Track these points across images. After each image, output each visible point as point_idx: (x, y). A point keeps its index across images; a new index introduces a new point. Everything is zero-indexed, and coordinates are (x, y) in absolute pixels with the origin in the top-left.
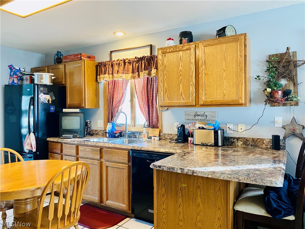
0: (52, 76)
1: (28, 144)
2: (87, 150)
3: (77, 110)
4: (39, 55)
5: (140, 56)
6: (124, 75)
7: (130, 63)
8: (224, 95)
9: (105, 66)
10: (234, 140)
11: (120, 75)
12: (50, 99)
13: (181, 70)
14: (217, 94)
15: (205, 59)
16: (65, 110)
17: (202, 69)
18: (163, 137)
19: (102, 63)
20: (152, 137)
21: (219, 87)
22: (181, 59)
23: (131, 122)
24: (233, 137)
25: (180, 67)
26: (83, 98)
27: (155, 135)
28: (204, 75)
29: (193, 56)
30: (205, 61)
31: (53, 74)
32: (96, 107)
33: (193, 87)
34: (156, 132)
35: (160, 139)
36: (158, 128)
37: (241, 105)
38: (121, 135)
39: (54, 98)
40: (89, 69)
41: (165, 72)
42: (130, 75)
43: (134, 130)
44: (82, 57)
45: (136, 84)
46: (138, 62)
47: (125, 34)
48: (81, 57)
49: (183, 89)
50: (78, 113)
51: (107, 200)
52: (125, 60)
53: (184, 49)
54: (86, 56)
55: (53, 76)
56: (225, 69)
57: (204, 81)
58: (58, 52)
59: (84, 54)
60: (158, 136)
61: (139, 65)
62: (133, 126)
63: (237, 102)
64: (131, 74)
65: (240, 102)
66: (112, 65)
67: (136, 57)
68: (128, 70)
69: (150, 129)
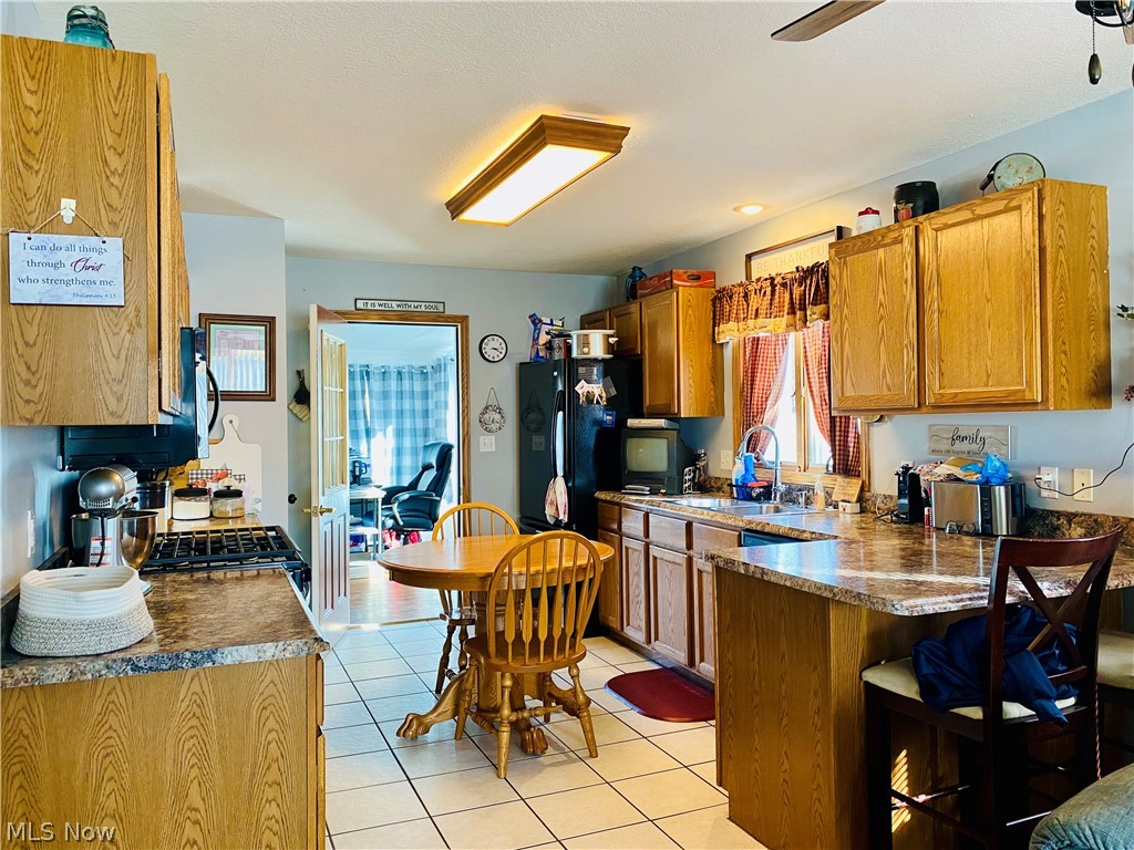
0: (609, 336)
1: (552, 503)
2: (663, 524)
3: (661, 422)
4: (602, 279)
5: (806, 264)
6: (772, 320)
7: (784, 285)
8: (988, 376)
9: (731, 297)
10: (1059, 519)
11: (760, 320)
12: (604, 395)
13: (881, 305)
14: (970, 372)
15: (938, 266)
16: (632, 422)
17: (931, 296)
18: (869, 505)
19: (724, 289)
20: (841, 504)
21: (976, 351)
22: (881, 272)
23: (798, 456)
24: (1057, 512)
25: (881, 296)
26: (673, 390)
27: (846, 498)
28: (936, 315)
29: (910, 261)
30: (938, 275)
31: (611, 332)
32: (713, 414)
33: (911, 354)
34: (853, 487)
35: (863, 511)
36: (859, 476)
37: (1033, 404)
38: (767, 493)
39: (613, 392)
40: (690, 312)
41: (846, 311)
42: (785, 319)
43: (801, 479)
44: (675, 282)
45: (807, 345)
46: (802, 281)
47: (766, 207)
48: (672, 281)
49: (888, 359)
50: (663, 429)
51: (702, 660)
52: (772, 279)
53: (887, 241)
54: (685, 277)
55: (612, 336)
56: (989, 296)
57: (936, 335)
58: (634, 269)
59: (681, 271)
60: (855, 499)
61: (805, 290)
62: (802, 468)
63: (1019, 396)
64: (786, 316)
65: (1028, 396)
66: (746, 296)
67: (797, 268)
68: (781, 306)
69: (840, 479)
